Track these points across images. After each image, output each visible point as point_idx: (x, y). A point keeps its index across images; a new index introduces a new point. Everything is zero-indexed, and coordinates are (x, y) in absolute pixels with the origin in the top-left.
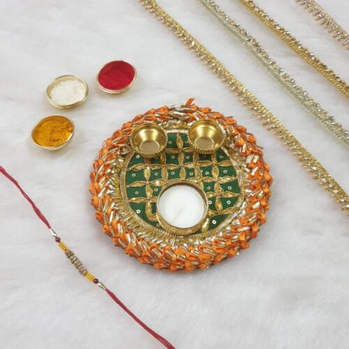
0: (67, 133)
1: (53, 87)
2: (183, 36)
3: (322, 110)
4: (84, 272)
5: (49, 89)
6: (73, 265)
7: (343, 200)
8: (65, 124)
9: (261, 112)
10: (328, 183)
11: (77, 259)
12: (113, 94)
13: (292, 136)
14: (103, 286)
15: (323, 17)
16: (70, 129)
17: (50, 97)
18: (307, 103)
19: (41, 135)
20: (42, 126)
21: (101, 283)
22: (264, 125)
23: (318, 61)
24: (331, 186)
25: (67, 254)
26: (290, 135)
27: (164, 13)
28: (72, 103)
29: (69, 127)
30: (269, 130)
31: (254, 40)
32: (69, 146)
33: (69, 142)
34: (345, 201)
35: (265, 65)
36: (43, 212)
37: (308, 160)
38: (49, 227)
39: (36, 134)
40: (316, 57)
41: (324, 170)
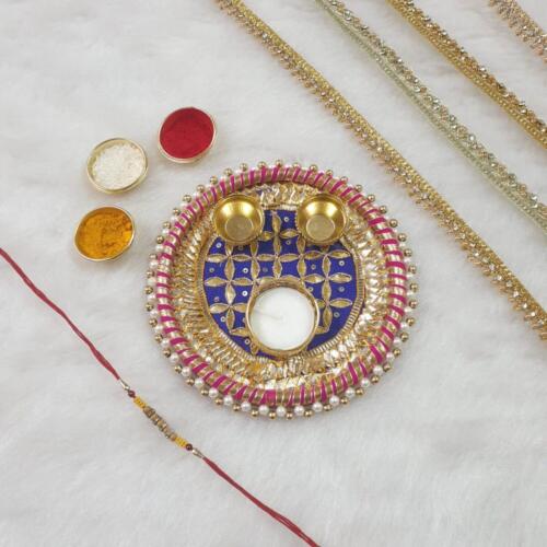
0: (126, 233)
1: (95, 160)
2: (283, 52)
3: (497, 164)
4: (172, 437)
6: (157, 428)
7: (525, 306)
8: (120, 218)
9: (406, 175)
10: (505, 281)
11: (160, 419)
14: (199, 454)
16: (128, 225)
17: (92, 176)
18: (473, 153)
19: (87, 239)
20: (88, 224)
21: (196, 450)
22: (411, 195)
23: (492, 80)
24: (509, 285)
25: (146, 413)
26: (449, 209)
29: (122, 221)
30: (418, 203)
31: (392, 54)
32: (129, 251)
34: (529, 307)
35: (411, 94)
36: (107, 357)
38: (118, 378)
39: (80, 237)
40: (488, 72)
41: (498, 262)
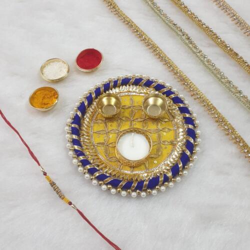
0: (54, 99)
1: (45, 67)
2: (137, 31)
3: (233, 85)
4: (62, 197)
5: (42, 68)
6: (55, 192)
7: (246, 151)
8: (53, 93)
9: (190, 86)
10: (236, 138)
11: (58, 188)
12: (86, 72)
13: (211, 104)
14: (75, 207)
15: (237, 19)
16: (56, 96)
17: (42, 74)
18: (223, 80)
19: (36, 100)
20: (37, 94)
21: (74, 205)
22: (192, 96)
23: (232, 50)
25: (51, 184)
27: (124, 15)
28: (58, 78)
29: (55, 94)
30: (195, 99)
31: (187, 35)
32: (55, 108)
33: (55, 105)
34: (248, 152)
35: (194, 53)
36: (35, 155)
37: (222, 121)
38: (39, 165)
39: (32, 99)
40: (231, 47)
41: (233, 129)
